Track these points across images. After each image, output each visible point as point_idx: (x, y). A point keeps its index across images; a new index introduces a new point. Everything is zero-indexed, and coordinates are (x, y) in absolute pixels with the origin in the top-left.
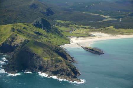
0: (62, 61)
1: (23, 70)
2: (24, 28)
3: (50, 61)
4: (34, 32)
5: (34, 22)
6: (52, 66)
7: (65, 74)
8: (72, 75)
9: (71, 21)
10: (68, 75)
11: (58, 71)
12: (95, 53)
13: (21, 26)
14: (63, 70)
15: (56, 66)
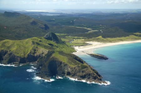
0: (87, 67)
1: (54, 76)
2: (40, 41)
3: (77, 67)
4: (48, 44)
5: (45, 36)
6: (79, 72)
7: (91, 78)
8: (98, 78)
9: (65, 33)
10: (95, 78)
11: (85, 75)
12: (101, 59)
13: (37, 40)
14: (90, 75)
15: (83, 72)
